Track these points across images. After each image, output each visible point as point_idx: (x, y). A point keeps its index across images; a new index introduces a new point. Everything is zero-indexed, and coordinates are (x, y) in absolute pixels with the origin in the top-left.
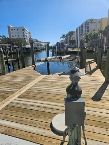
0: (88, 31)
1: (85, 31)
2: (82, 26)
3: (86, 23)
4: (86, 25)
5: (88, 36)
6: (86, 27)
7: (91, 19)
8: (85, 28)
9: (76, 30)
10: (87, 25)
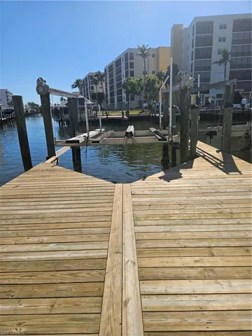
0: (132, 74)
1: (127, 73)
2: (118, 62)
3: (126, 55)
4: (126, 60)
5: (134, 86)
6: (126, 65)
7: (141, 46)
8: (126, 68)
9: (105, 70)
10: (129, 61)
